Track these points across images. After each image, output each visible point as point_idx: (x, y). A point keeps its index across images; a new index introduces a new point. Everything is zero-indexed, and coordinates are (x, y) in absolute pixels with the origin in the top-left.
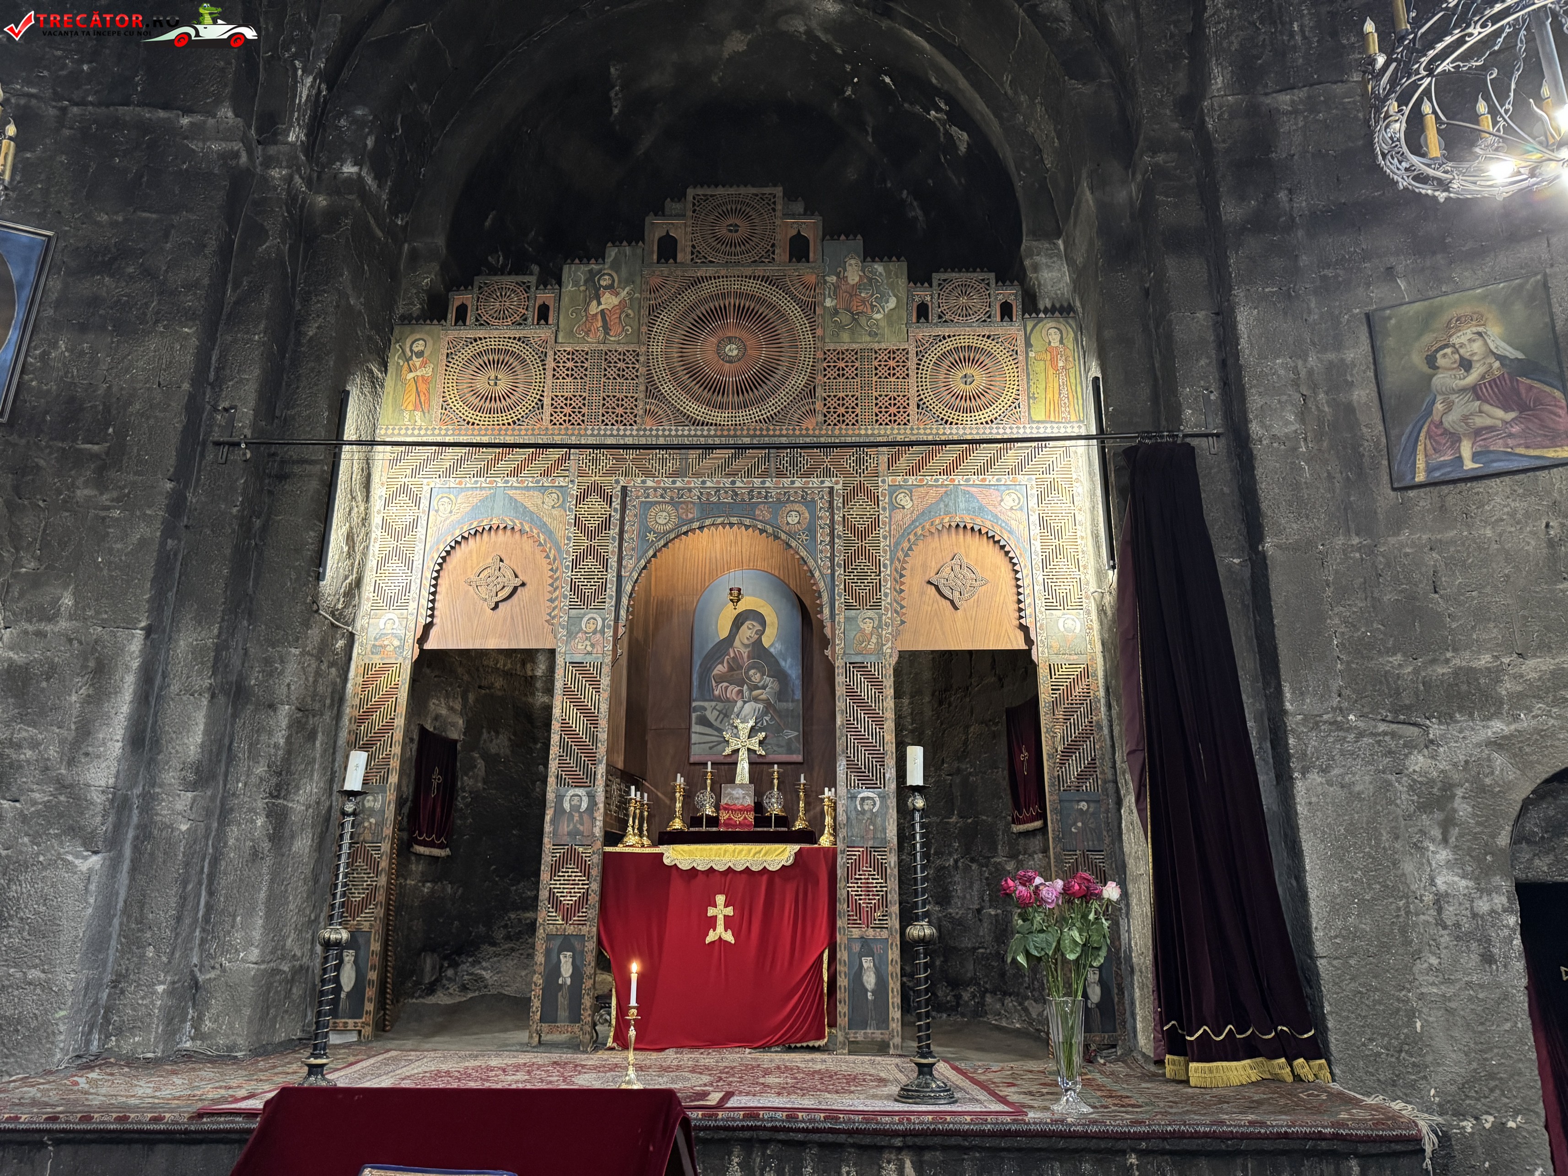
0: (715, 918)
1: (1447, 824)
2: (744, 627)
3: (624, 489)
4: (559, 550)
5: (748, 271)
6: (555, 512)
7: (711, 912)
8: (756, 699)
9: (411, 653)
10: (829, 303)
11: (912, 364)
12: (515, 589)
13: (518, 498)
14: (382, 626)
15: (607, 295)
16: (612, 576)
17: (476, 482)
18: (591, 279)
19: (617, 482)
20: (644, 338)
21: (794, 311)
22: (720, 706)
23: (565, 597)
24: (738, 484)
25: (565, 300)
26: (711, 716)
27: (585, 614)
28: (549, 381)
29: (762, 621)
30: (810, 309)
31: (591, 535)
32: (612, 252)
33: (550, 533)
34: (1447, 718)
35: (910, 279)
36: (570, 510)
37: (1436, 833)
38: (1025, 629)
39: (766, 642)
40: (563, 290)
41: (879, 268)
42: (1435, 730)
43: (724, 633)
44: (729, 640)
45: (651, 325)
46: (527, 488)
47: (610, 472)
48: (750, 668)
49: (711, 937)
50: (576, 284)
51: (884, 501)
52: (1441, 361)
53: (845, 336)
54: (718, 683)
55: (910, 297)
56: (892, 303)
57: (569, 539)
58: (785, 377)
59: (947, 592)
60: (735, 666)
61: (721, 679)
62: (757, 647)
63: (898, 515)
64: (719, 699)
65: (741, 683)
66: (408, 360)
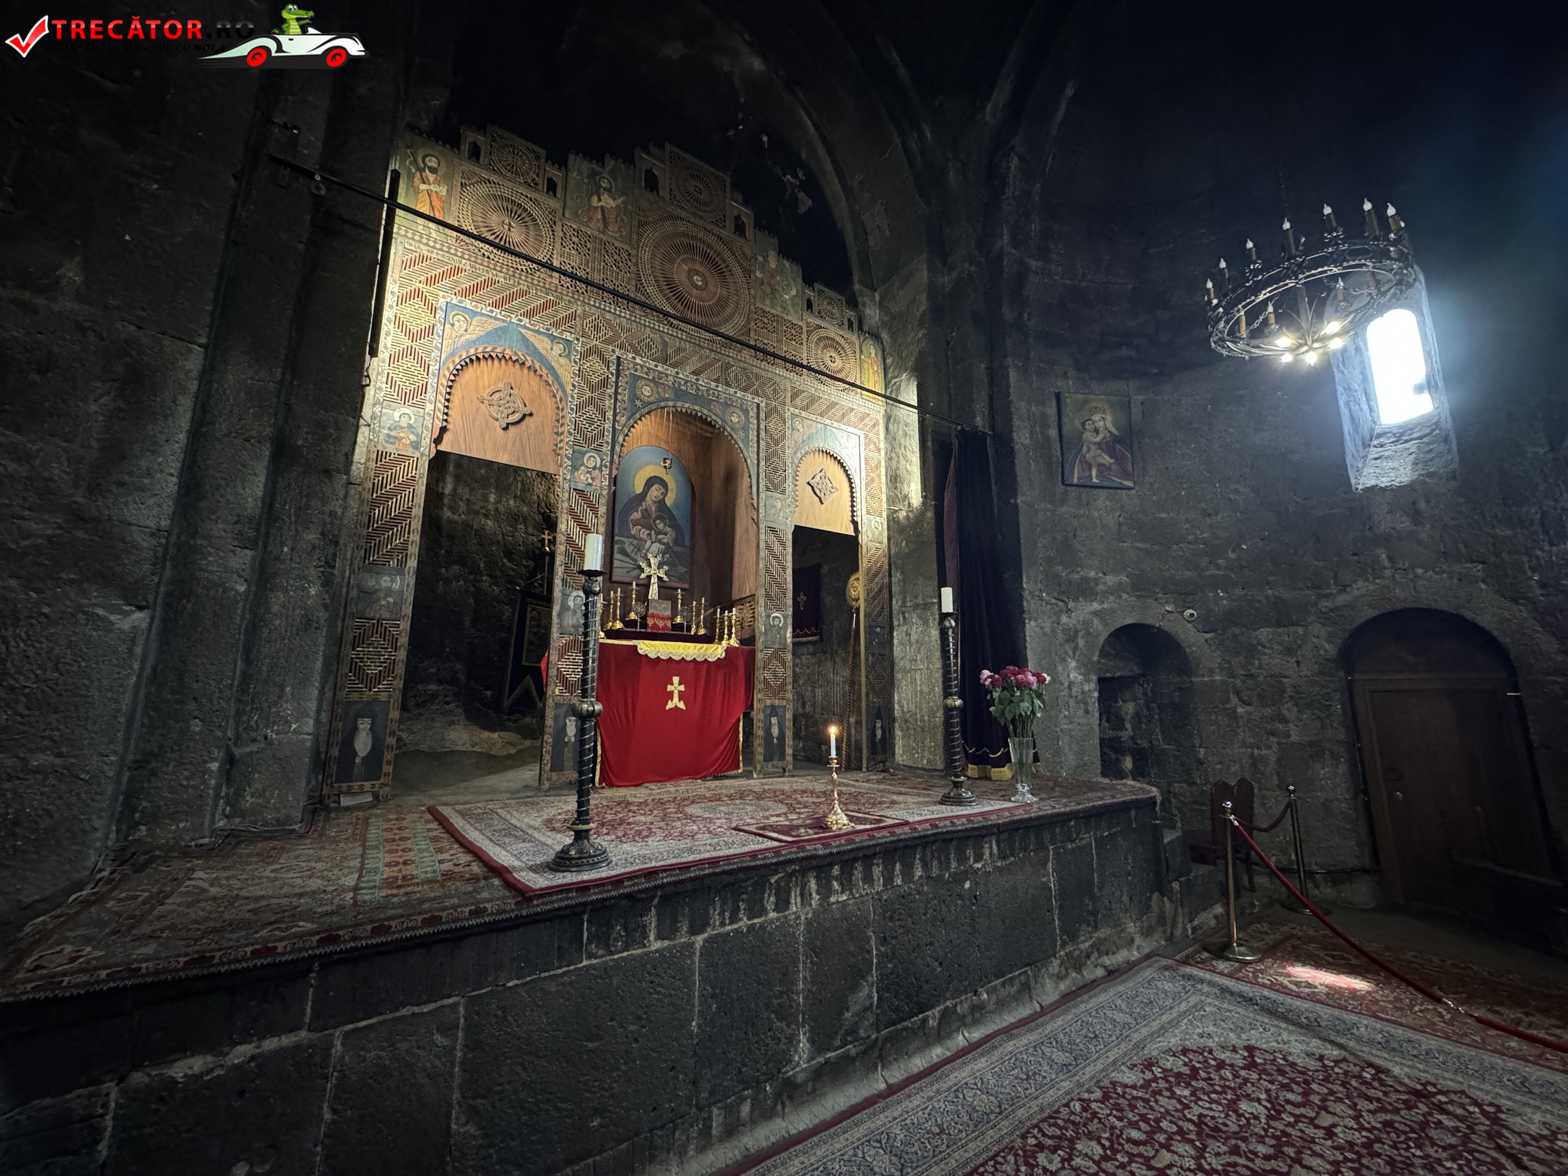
0: (672, 692)
1: (1075, 649)
2: (653, 488)
3: (618, 358)
4: (564, 392)
5: (709, 227)
6: (562, 360)
7: (670, 688)
8: (660, 542)
9: (427, 450)
10: (758, 274)
11: (804, 336)
12: (524, 416)
13: (531, 339)
14: (397, 419)
15: (606, 196)
16: (608, 425)
17: (491, 311)
18: (592, 175)
19: (613, 351)
20: (634, 242)
21: (736, 269)
22: (635, 542)
23: (570, 434)
24: (701, 382)
25: (571, 183)
26: (629, 549)
27: (587, 452)
28: (558, 245)
29: (664, 484)
30: (748, 273)
31: (592, 390)
32: (610, 163)
33: (556, 376)
34: (1076, 599)
35: (804, 280)
36: (575, 362)
37: (1071, 653)
38: (855, 523)
39: (669, 501)
40: (570, 174)
41: (787, 264)
42: (1071, 605)
43: (639, 489)
44: (642, 496)
45: (640, 235)
46: (538, 332)
47: (608, 342)
48: (656, 519)
49: (670, 705)
50: (580, 173)
51: (788, 424)
52: (1087, 427)
53: (768, 302)
54: (634, 525)
55: (804, 293)
56: (794, 292)
57: (574, 386)
58: (732, 315)
59: (818, 492)
60: (646, 513)
61: (635, 523)
62: (661, 503)
63: (796, 435)
64: (634, 537)
65: (649, 528)
66: (421, 170)
